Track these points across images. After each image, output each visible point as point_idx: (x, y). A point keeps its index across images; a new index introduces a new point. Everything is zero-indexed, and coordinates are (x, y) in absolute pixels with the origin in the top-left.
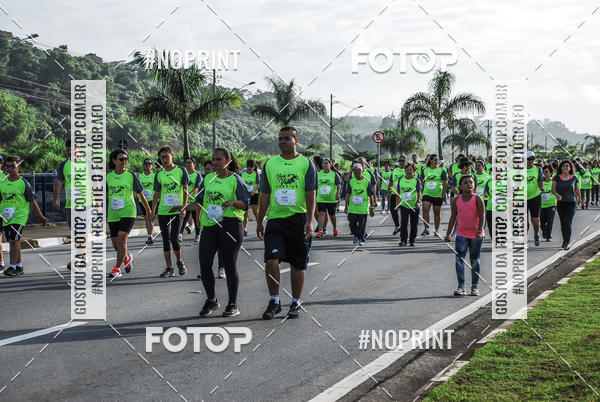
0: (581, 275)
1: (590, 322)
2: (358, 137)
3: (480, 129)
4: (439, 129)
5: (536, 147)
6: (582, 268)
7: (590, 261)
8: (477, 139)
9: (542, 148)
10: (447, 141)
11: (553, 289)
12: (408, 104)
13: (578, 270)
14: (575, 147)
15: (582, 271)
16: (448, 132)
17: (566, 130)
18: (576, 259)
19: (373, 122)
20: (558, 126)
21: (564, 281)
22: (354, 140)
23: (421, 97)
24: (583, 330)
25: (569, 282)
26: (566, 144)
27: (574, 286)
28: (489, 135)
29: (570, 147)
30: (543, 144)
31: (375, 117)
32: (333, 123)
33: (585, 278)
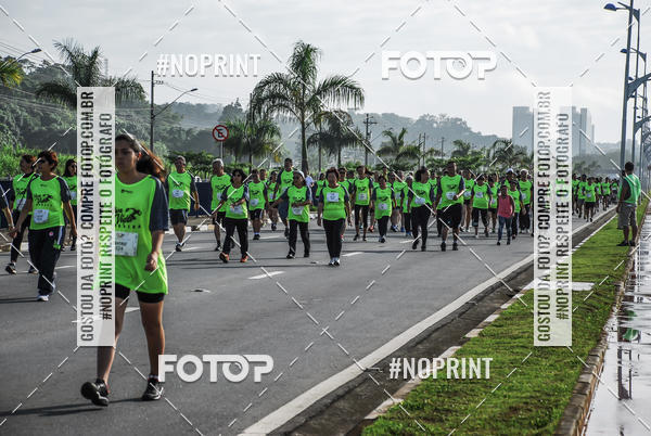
0: (496, 324)
1: (510, 389)
2: (189, 132)
3: (358, 126)
4: (303, 123)
5: (431, 151)
6: (497, 316)
7: (505, 306)
8: (351, 140)
9: (437, 153)
10: (312, 141)
11: (461, 344)
12: (259, 88)
13: (491, 318)
14: (479, 153)
15: (496, 321)
16: (313, 129)
17: (468, 129)
18: (487, 303)
19: (210, 111)
20: (457, 125)
21: (473, 334)
22: (184, 136)
23: (278, 79)
24: (502, 399)
25: (480, 334)
26: (468, 148)
27: (488, 341)
28: (368, 134)
29: (474, 153)
30: (438, 148)
31: (214, 105)
32: (155, 112)
33: (501, 330)
